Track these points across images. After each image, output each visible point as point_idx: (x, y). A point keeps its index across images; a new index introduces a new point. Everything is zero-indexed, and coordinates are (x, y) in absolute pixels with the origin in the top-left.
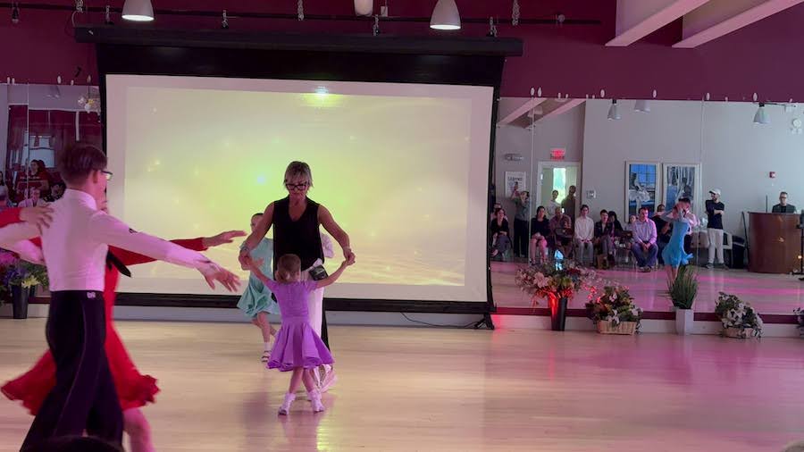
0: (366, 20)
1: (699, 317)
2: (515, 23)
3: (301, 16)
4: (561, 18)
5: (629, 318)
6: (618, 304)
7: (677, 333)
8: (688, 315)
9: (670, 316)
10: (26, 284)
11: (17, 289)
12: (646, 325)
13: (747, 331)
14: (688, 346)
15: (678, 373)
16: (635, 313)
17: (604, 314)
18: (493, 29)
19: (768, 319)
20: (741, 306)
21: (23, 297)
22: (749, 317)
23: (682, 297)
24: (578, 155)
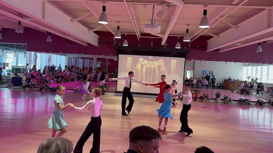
0: (163, 46)
1: (221, 100)
2: (189, 47)
3: (152, 45)
4: (198, 46)
5: (208, 99)
6: (206, 97)
7: (217, 102)
8: (219, 99)
9: (216, 99)
10: (104, 89)
12: (212, 101)
13: (230, 103)
14: (219, 105)
15: (217, 110)
16: (210, 99)
17: (204, 98)
18: (185, 48)
19: (233, 100)
20: (229, 98)
21: (104, 91)
22: (230, 100)
23: (218, 96)
24: (194, 69)
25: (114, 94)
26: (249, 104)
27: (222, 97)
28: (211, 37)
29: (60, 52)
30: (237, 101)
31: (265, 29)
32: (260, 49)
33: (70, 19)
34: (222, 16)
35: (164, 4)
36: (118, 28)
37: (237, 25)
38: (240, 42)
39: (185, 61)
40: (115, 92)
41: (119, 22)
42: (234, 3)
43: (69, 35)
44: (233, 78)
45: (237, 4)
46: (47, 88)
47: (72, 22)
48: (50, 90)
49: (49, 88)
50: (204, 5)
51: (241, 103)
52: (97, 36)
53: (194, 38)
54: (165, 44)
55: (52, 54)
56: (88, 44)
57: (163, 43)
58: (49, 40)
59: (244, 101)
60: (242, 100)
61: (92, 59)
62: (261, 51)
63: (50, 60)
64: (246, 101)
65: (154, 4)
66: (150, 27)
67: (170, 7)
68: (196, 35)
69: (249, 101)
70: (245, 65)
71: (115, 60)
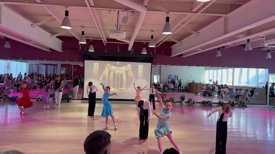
0: (130, 52)
1: (185, 102)
2: (155, 52)
3: (119, 51)
4: (163, 52)
5: (174, 102)
6: (172, 100)
7: (182, 105)
9: (181, 102)
10: (70, 97)
11: (68, 97)
12: (177, 104)
13: (194, 105)
14: (184, 107)
15: (182, 112)
16: (175, 102)
18: (151, 53)
19: (197, 103)
20: (193, 100)
21: (69, 99)
22: (194, 102)
23: (183, 99)
24: (160, 73)
25: (80, 101)
26: (211, 106)
27: (186, 100)
28: (174, 43)
29: (20, 59)
30: (201, 103)
31: (223, 35)
32: (219, 54)
33: (30, 24)
34: (183, 23)
35: (128, 11)
36: (83, 33)
37: (198, 32)
38: (200, 48)
39: (152, 66)
40: (81, 100)
41: (83, 27)
42: (194, 10)
43: (29, 40)
44: (196, 82)
45: (197, 12)
46: (6, 98)
47: (32, 27)
48: (9, 100)
49: (8, 98)
50: (166, 12)
51: (204, 105)
52: (61, 42)
53: (159, 43)
54: (131, 50)
55: (11, 60)
56: (50, 49)
57: (130, 48)
58: (7, 45)
59: (207, 102)
60: (205, 101)
61: (56, 65)
62: (220, 55)
63: (8, 68)
64: (209, 103)
65: (119, 10)
66: (115, 32)
67: (134, 13)
68: (160, 41)
69: (211, 103)
70: (206, 69)
71: (81, 66)
